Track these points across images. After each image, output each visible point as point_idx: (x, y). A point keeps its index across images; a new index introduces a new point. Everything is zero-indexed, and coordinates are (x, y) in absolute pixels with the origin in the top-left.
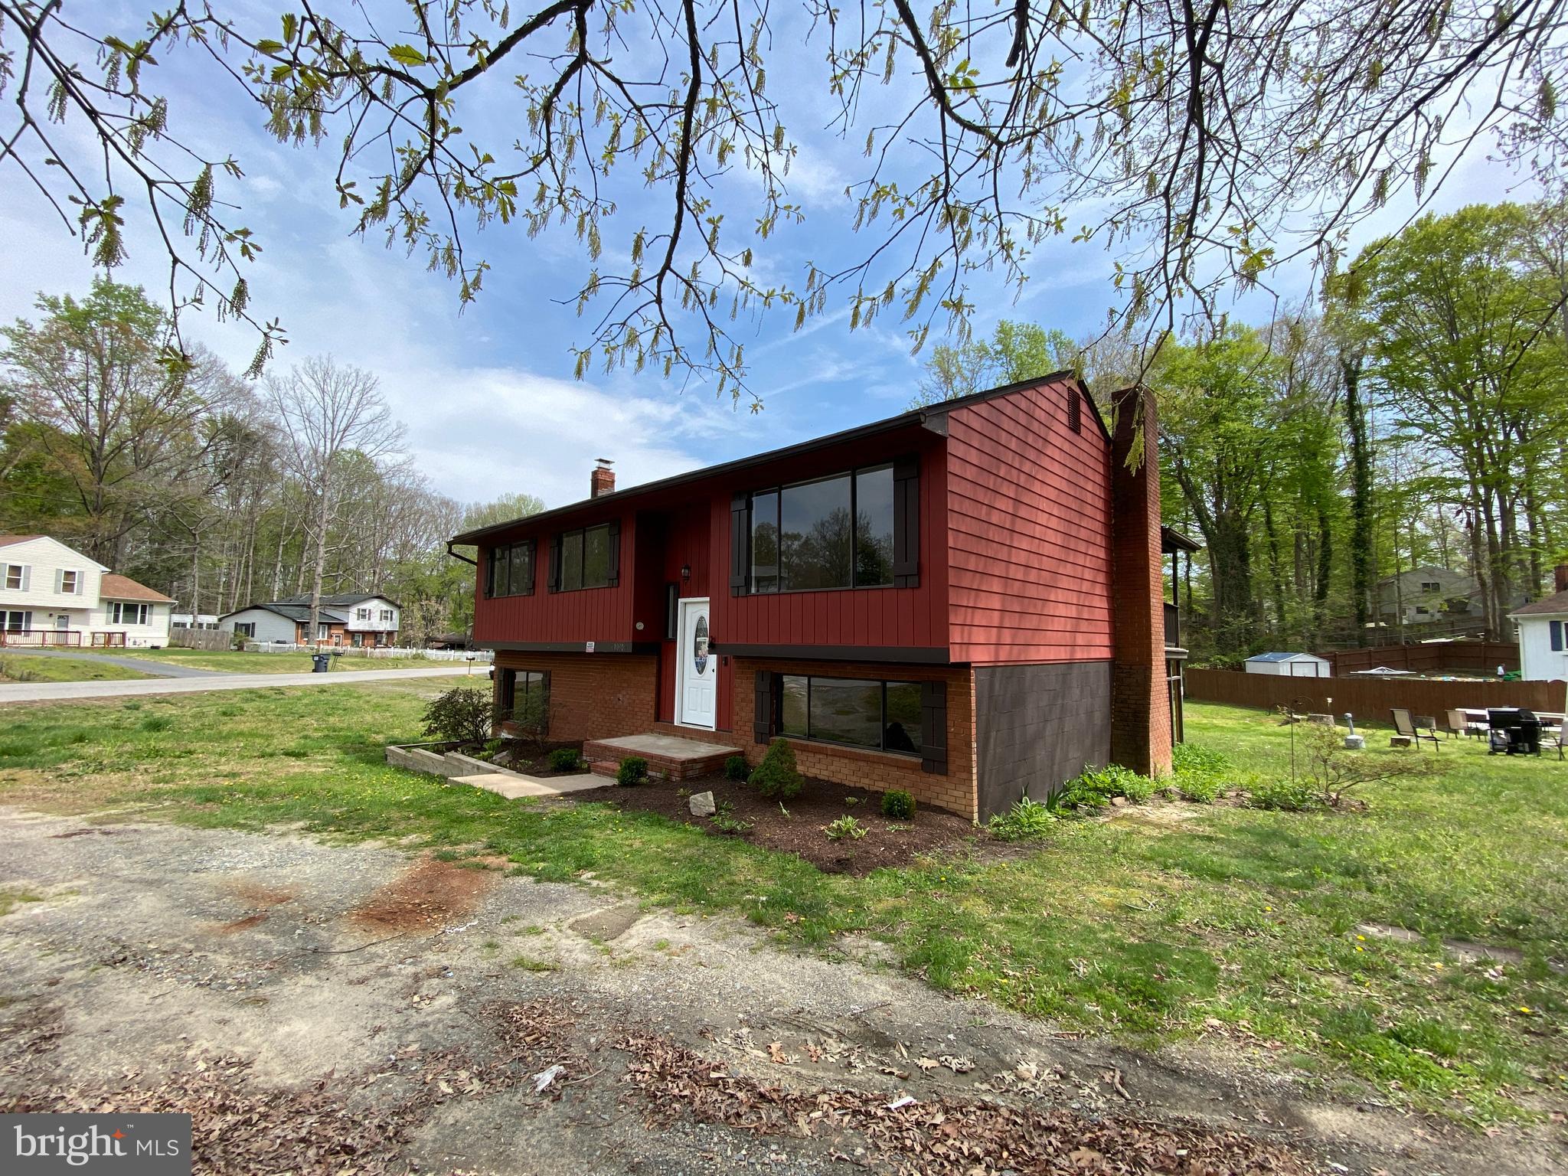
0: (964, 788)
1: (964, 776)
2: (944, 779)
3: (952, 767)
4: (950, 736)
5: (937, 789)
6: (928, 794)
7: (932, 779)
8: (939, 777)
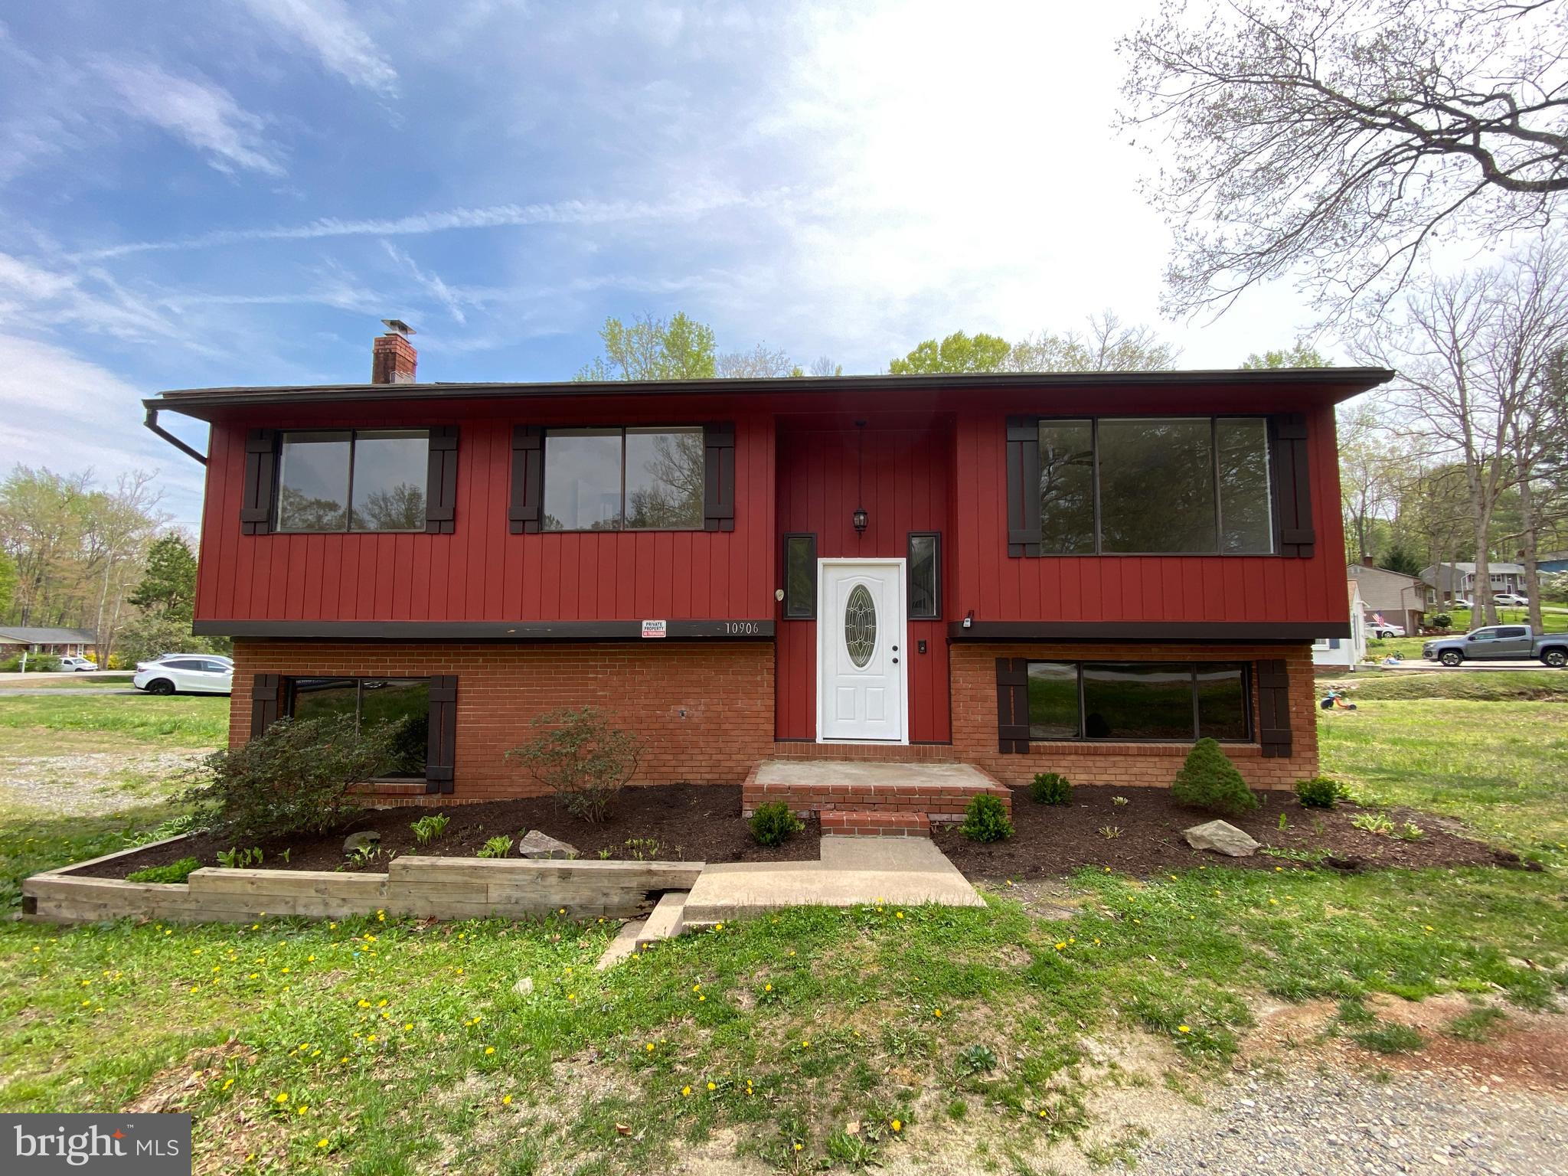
0: (1309, 767)
1: (1310, 754)
2: (1286, 761)
3: (1295, 747)
4: (1292, 716)
5: (1278, 773)
6: (1268, 780)
7: (1274, 763)
8: (1281, 761)
